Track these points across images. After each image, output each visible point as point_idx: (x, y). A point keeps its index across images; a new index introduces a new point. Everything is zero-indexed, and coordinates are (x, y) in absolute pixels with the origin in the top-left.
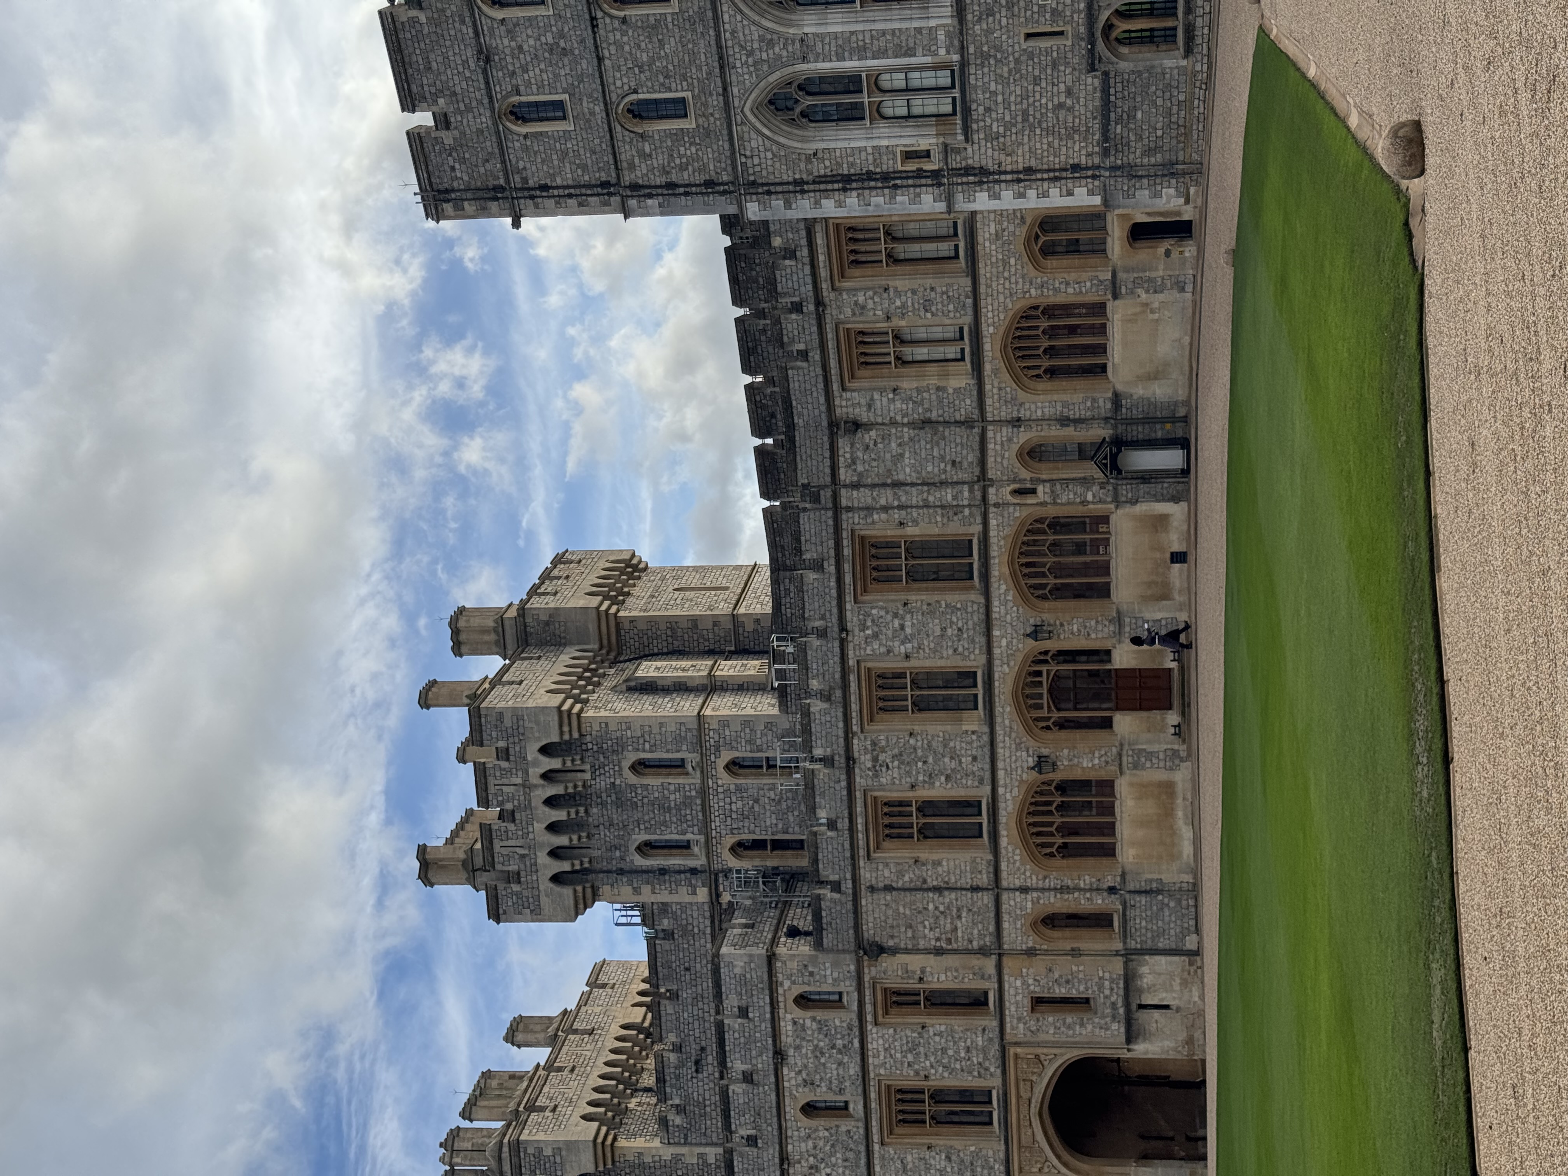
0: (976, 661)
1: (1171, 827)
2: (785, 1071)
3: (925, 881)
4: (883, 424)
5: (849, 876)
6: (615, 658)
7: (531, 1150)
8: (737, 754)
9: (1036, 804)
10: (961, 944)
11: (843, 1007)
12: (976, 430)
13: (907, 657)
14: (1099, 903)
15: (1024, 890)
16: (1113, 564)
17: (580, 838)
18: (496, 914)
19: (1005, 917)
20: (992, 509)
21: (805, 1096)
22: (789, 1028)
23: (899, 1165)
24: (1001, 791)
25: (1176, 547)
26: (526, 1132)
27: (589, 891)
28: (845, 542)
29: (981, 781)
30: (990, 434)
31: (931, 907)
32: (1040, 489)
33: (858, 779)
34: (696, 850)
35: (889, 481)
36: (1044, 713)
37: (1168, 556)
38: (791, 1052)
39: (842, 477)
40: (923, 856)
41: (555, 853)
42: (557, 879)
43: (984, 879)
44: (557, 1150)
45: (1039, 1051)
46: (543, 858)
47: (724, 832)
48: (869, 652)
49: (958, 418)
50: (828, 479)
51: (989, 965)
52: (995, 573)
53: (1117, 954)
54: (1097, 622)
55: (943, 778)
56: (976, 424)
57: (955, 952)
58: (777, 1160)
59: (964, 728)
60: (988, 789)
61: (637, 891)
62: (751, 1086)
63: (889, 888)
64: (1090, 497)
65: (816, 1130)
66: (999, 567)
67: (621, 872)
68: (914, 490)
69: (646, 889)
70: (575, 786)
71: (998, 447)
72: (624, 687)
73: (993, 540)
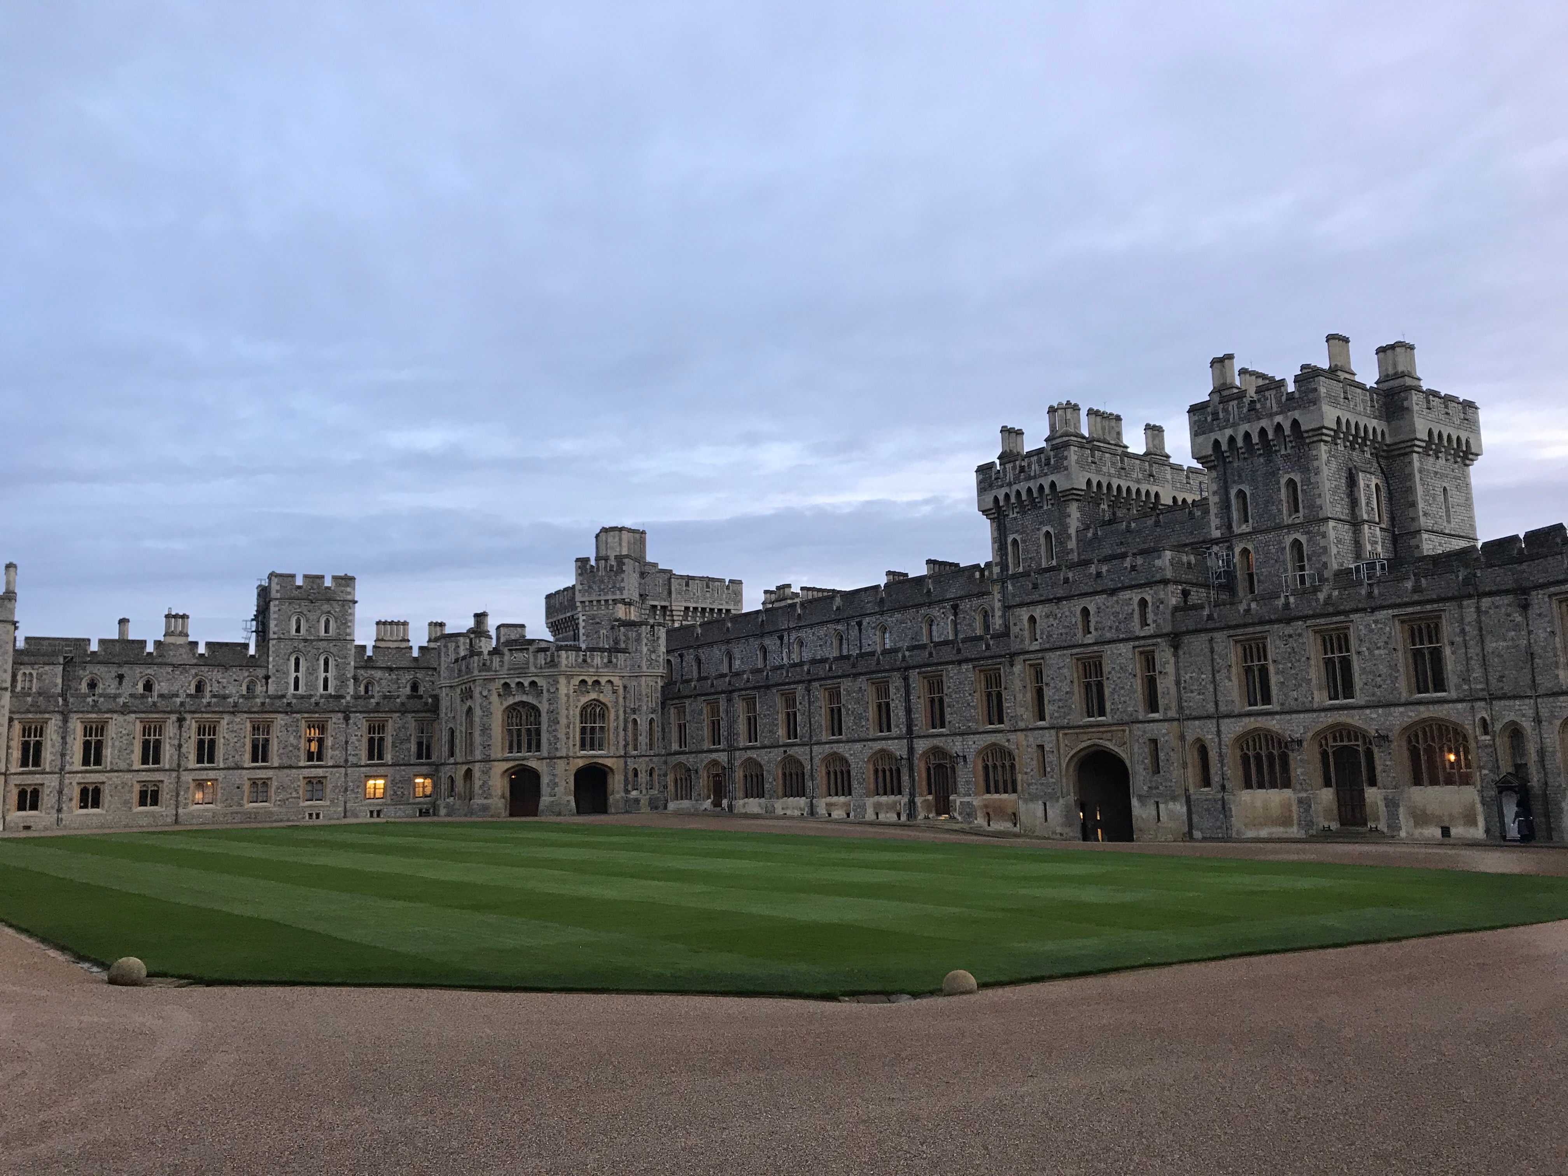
0: (1359, 699)
1: (1265, 825)
2: (1104, 596)
3: (1219, 672)
4: (1527, 625)
5: (1217, 625)
6: (1381, 456)
7: (1066, 453)
8: (1305, 546)
9: (1272, 740)
10: (1185, 696)
11: (1142, 627)
12: (1528, 690)
13: (1359, 653)
14: (1215, 779)
15: (1219, 733)
16: (1437, 788)
17: (1242, 453)
18: (1194, 410)
19: (1202, 722)
20: (1469, 705)
21: (1092, 609)
22: (1128, 597)
23: (1061, 665)
24: (1277, 717)
25: (1453, 831)
26: (1076, 449)
27: (1213, 464)
28: (1435, 606)
29: (1282, 704)
30: (1527, 701)
31: (1203, 676)
32: (1488, 737)
33: (1276, 626)
34: (1244, 526)
35: (1484, 633)
36: (1331, 743)
37: (1447, 825)
38: (1115, 598)
39: (1483, 600)
40: (1234, 670)
41: (1232, 440)
42: (1217, 443)
43: (1223, 708)
44: (1066, 468)
45: (1128, 744)
46: (1228, 432)
47: (1255, 543)
48: (1360, 627)
49: (1537, 678)
50: (1481, 590)
51: (1172, 714)
52: (1422, 708)
53: (1187, 790)
54: (1394, 777)
55: (1282, 680)
56: (1534, 692)
57: (1179, 691)
58: (1058, 595)
59: (1315, 692)
60: (1278, 709)
61: (1215, 493)
62: (1094, 576)
63: (1212, 651)
64: (1485, 772)
65: (1075, 616)
66: (1425, 712)
67: (1226, 482)
68: (1478, 650)
69: (1216, 499)
70: (1274, 445)
71: (1517, 707)
72: (1351, 466)
73: (1446, 706)
